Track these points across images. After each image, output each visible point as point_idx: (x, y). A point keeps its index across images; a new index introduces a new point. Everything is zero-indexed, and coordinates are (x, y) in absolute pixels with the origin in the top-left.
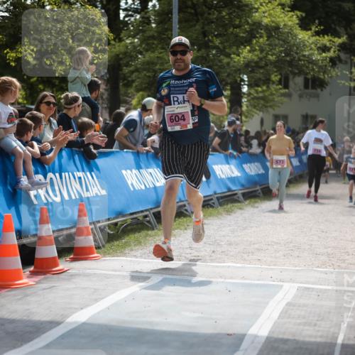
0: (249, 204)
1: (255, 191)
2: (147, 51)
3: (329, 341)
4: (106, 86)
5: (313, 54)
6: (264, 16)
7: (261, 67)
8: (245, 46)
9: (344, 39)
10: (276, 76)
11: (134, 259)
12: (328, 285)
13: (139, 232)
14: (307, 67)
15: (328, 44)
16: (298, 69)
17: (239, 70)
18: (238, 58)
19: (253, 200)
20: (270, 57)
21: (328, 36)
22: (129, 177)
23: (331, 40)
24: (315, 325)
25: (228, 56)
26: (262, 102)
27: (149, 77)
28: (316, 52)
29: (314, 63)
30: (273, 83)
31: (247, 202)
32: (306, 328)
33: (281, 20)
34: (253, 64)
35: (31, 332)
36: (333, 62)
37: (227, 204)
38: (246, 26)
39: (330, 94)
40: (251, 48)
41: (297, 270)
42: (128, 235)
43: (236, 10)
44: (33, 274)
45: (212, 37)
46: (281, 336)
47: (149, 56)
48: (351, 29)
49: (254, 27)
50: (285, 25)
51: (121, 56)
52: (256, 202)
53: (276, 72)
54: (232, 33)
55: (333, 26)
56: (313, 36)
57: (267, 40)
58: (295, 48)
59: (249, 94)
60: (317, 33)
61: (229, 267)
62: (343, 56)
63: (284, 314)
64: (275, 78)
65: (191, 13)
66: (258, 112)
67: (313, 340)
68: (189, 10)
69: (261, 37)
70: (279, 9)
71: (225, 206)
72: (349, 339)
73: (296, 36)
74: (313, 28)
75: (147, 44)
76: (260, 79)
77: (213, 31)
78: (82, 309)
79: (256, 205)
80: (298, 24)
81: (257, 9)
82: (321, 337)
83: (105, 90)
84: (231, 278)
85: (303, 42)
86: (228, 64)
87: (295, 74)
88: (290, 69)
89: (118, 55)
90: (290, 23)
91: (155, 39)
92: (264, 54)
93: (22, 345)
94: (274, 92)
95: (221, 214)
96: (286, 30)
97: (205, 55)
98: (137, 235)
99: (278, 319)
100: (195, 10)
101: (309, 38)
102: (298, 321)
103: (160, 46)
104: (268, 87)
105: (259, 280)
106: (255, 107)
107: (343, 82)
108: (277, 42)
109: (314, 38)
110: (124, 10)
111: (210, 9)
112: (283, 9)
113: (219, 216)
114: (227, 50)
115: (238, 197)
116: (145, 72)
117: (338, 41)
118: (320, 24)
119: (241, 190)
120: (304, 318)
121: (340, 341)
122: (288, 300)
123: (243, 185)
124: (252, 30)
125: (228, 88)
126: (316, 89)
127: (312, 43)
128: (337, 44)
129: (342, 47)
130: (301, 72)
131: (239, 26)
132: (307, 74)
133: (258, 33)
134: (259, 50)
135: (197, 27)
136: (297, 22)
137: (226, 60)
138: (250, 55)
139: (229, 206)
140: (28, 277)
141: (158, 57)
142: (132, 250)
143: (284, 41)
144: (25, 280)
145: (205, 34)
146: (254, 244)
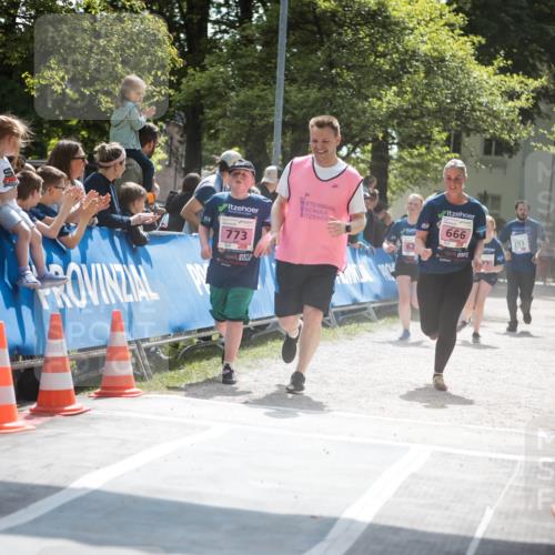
0: (384, 324)
2: (242, 86)
4: (182, 136)
5: (493, 102)
6: (423, 42)
7: (414, 119)
8: (391, 86)
9: (543, 81)
10: (439, 132)
11: (192, 398)
13: (208, 359)
14: (485, 121)
15: (518, 89)
18: (380, 103)
20: (428, 104)
21: (518, 75)
22: (198, 274)
23: (522, 82)
24: (447, 508)
25: (365, 98)
26: (419, 171)
27: (243, 125)
28: (499, 99)
29: (495, 115)
30: (437, 143)
31: (382, 322)
32: (432, 512)
33: (447, 47)
36: (526, 115)
37: (351, 324)
38: (395, 56)
40: (399, 88)
41: (437, 426)
42: (191, 363)
43: (381, 30)
44: (35, 414)
45: (342, 69)
46: (391, 523)
47: (245, 94)
49: (407, 57)
50: (453, 56)
51: (202, 92)
53: (438, 126)
54: (373, 64)
55: (531, 61)
56: (495, 74)
57: (425, 78)
58: (467, 92)
59: (400, 159)
60: (503, 71)
62: (543, 106)
64: (439, 135)
65: (311, 31)
67: (439, 530)
68: (310, 27)
69: (416, 72)
70: (445, 32)
71: (346, 327)
72: (494, 531)
73: (469, 72)
74: (497, 62)
75: (244, 76)
78: (98, 468)
80: (474, 55)
81: (412, 30)
82: (452, 526)
83: (180, 142)
85: (480, 82)
86: (364, 110)
87: (469, 131)
89: (198, 91)
90: (461, 53)
91: (256, 70)
92: (419, 99)
94: (438, 157)
95: (338, 338)
96: (454, 64)
97: (330, 96)
98: (204, 363)
99: (394, 496)
100: (319, 27)
101: (489, 77)
102: (423, 502)
103: (261, 80)
104: (427, 148)
106: (407, 178)
107: (539, 145)
108: (440, 81)
109: (496, 77)
110: (215, 22)
111: (341, 26)
112: (453, 31)
113: (335, 341)
114: (364, 91)
115: (369, 314)
116: (237, 119)
117: (534, 84)
118: (507, 58)
119: (373, 303)
120: (432, 497)
121: (479, 534)
123: (377, 296)
124: (402, 62)
125: (368, 147)
126: (502, 155)
127: (495, 85)
128: (531, 88)
129: (541, 94)
130: (478, 130)
131: (383, 55)
132: (484, 131)
133: (412, 66)
134: (412, 92)
136: (472, 52)
137: (361, 105)
138: (398, 99)
139: (354, 326)
140: (27, 418)
141: (258, 96)
142: (191, 385)
143: (451, 80)
144: (20, 422)
145: (331, 65)
146: (379, 384)
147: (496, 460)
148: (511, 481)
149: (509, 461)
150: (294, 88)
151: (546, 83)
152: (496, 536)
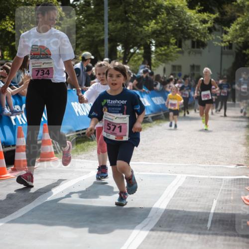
0: (156, 124)
1: (160, 115)
2: (88, 24)
3: (205, 211)
5: (197, 25)
7: (163, 34)
8: (152, 20)
9: (217, 15)
10: (173, 39)
11: (80, 160)
12: (206, 175)
13: (84, 143)
14: (193, 34)
15: (207, 19)
16: (187, 35)
17: (149, 36)
18: (148, 28)
19: (158, 121)
20: (169, 27)
21: (206, 13)
22: (76, 107)
23: (208, 16)
24: (197, 200)
25: (141, 26)
26: (164, 57)
27: (89, 41)
28: (199, 24)
29: (197, 31)
30: (172, 44)
31: (155, 122)
32: (191, 202)
33: (176, 3)
34: (158, 32)
35: (11, 208)
36: (210, 30)
38: (153, 7)
39: (209, 51)
40: (156, 21)
41: (187, 166)
42: (76, 145)
44: (14, 170)
45: (131, 14)
46: (174, 209)
47: (90, 27)
48: (222, 9)
49: (158, 7)
50: (178, 6)
52: (160, 122)
53: (173, 37)
54: (144, 12)
55: (210, 7)
56: (197, 13)
57: (167, 16)
58: (185, 21)
59: (156, 52)
60: (200, 11)
61: (142, 164)
62: (217, 26)
63: (177, 194)
64: (173, 41)
66: (161, 63)
67: (195, 210)
69: (163, 14)
72: (218, 209)
73: (186, 13)
74: (197, 8)
75: (88, 19)
76: (162, 42)
77: (131, 10)
78: (45, 192)
79: (161, 124)
80: (187, 5)
82: (200, 208)
84: (143, 172)
85: (190, 17)
86: (141, 31)
87: (185, 39)
88: (182, 35)
90: (181, 5)
91: (93, 16)
92: (165, 25)
93: (6, 216)
94: (172, 50)
96: (179, 10)
97: (126, 26)
98: (82, 144)
99: (173, 197)
101: (194, 15)
102: (186, 198)
103: (96, 21)
104: (168, 47)
105: (161, 172)
106: (159, 60)
107: (216, 43)
108: (173, 17)
109: (197, 15)
114: (141, 23)
115: (149, 119)
116: (87, 38)
117: (213, 16)
118: (201, 6)
119: (151, 114)
120: (190, 196)
121: (212, 211)
122: (180, 185)
123: (152, 112)
124: (157, 9)
125: (142, 48)
126: (200, 48)
127: (197, 18)
128: (212, 18)
129: (216, 20)
130: (189, 37)
131: (148, 7)
132: (193, 38)
133: (161, 11)
134: (161, 22)
135: (121, 8)
136: (186, 4)
137: (140, 29)
138: (156, 26)
140: (10, 172)
141: (96, 28)
142: (78, 154)
143: (178, 17)
144: (8, 175)
145: (126, 13)
146: (158, 149)
147: (214, 179)
148: (222, 188)
149: (219, 179)
150: (110, 23)
151: (218, 16)
152: (220, 212)
